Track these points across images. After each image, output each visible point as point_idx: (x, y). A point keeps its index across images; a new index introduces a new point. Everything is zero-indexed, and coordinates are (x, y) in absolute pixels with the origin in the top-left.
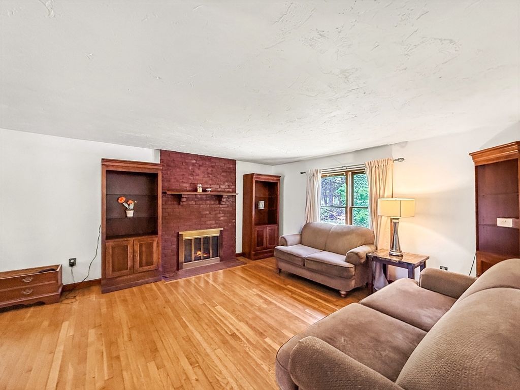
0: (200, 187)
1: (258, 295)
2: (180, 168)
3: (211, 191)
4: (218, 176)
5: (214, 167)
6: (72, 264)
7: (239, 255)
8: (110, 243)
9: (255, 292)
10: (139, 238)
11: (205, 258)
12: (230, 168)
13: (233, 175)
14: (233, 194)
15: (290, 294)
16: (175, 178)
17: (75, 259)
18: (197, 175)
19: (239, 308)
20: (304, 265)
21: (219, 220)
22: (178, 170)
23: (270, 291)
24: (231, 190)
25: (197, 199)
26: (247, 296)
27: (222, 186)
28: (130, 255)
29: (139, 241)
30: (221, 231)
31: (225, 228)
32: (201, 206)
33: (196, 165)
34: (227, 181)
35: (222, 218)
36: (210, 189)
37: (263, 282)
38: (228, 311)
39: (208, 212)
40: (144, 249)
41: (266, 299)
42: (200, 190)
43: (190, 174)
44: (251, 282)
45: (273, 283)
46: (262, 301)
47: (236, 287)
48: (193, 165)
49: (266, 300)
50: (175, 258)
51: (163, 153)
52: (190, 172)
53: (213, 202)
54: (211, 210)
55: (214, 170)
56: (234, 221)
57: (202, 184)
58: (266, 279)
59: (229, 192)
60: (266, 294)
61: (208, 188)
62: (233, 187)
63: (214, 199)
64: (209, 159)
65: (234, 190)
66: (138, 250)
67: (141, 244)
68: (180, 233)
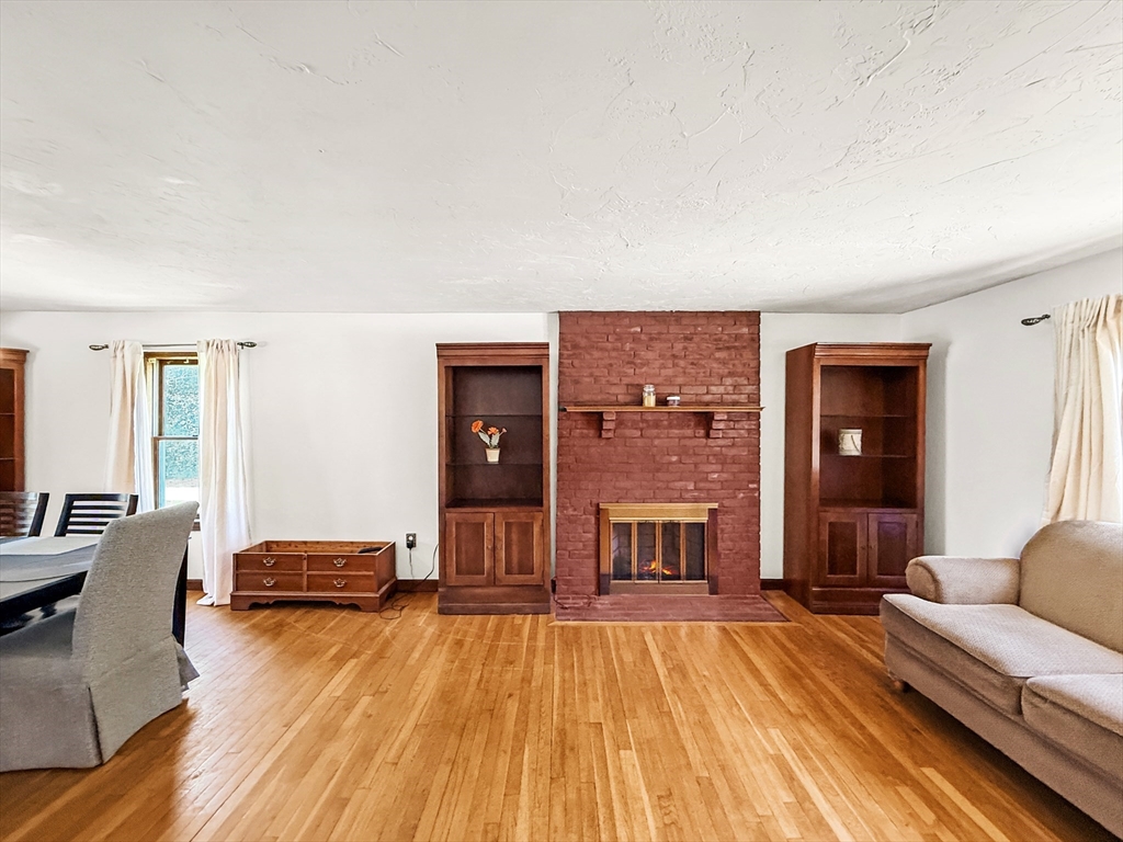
0: (649, 394)
1: (780, 762)
2: (602, 349)
3: (681, 404)
4: (703, 362)
5: (691, 339)
6: (411, 545)
7: (769, 585)
8: (454, 515)
9: (772, 743)
10: (506, 509)
11: (665, 577)
12: (737, 337)
13: (747, 354)
14: (751, 408)
15: (929, 816)
16: (591, 375)
17: (414, 536)
18: (643, 365)
19: (690, 787)
20: (1020, 712)
21: (706, 480)
22: (597, 354)
23: (833, 760)
24: (743, 398)
25: (648, 423)
26: (737, 750)
27: (713, 389)
28: (487, 545)
29: (505, 516)
30: (712, 512)
31: (726, 503)
32: (656, 442)
33: (643, 337)
34: (731, 374)
35: (716, 476)
36: (677, 398)
37: (817, 707)
38: (649, 789)
39: (674, 459)
40: (514, 537)
41: (807, 797)
42: (650, 401)
43: (628, 363)
44: (775, 696)
45: (862, 728)
46: (786, 797)
47: (716, 696)
48: (635, 339)
49: (802, 799)
50: (592, 562)
51: (566, 318)
52: (625, 358)
53: (689, 432)
54: (683, 452)
55: (692, 346)
56: (755, 486)
57: (655, 385)
58: (837, 703)
59: (735, 403)
60: (814, 771)
61: (673, 395)
62: (749, 389)
63: (692, 424)
64: (678, 316)
65: (755, 399)
66: (502, 535)
67: (508, 525)
68: (602, 506)
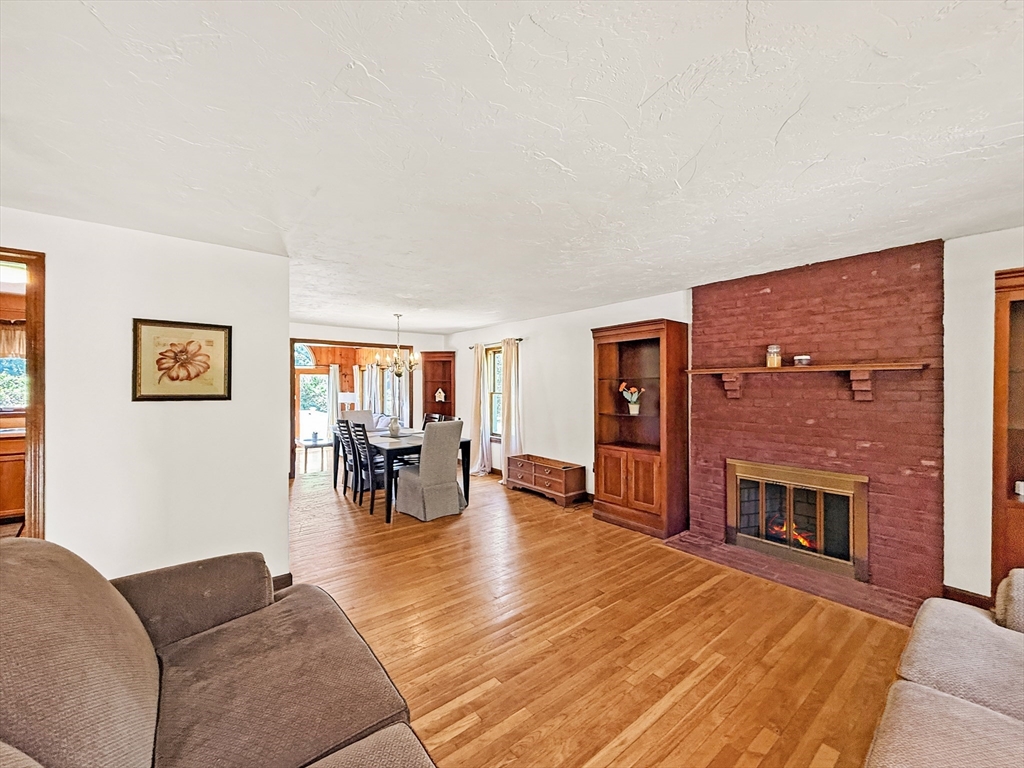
0: (774, 354)
2: (730, 315)
5: (833, 291)
8: (603, 449)
10: (636, 451)
12: (901, 279)
16: (720, 340)
18: (773, 326)
21: (853, 448)
28: (623, 476)
29: (634, 455)
30: (861, 486)
31: (882, 478)
33: (773, 297)
35: (866, 445)
36: (805, 357)
39: (811, 421)
40: (641, 473)
42: (774, 360)
43: (757, 325)
48: (764, 300)
50: (721, 512)
51: (697, 292)
52: (754, 320)
53: (832, 394)
57: (786, 344)
61: (801, 354)
63: (834, 384)
64: (815, 269)
66: (632, 470)
67: (637, 462)
68: (729, 461)
